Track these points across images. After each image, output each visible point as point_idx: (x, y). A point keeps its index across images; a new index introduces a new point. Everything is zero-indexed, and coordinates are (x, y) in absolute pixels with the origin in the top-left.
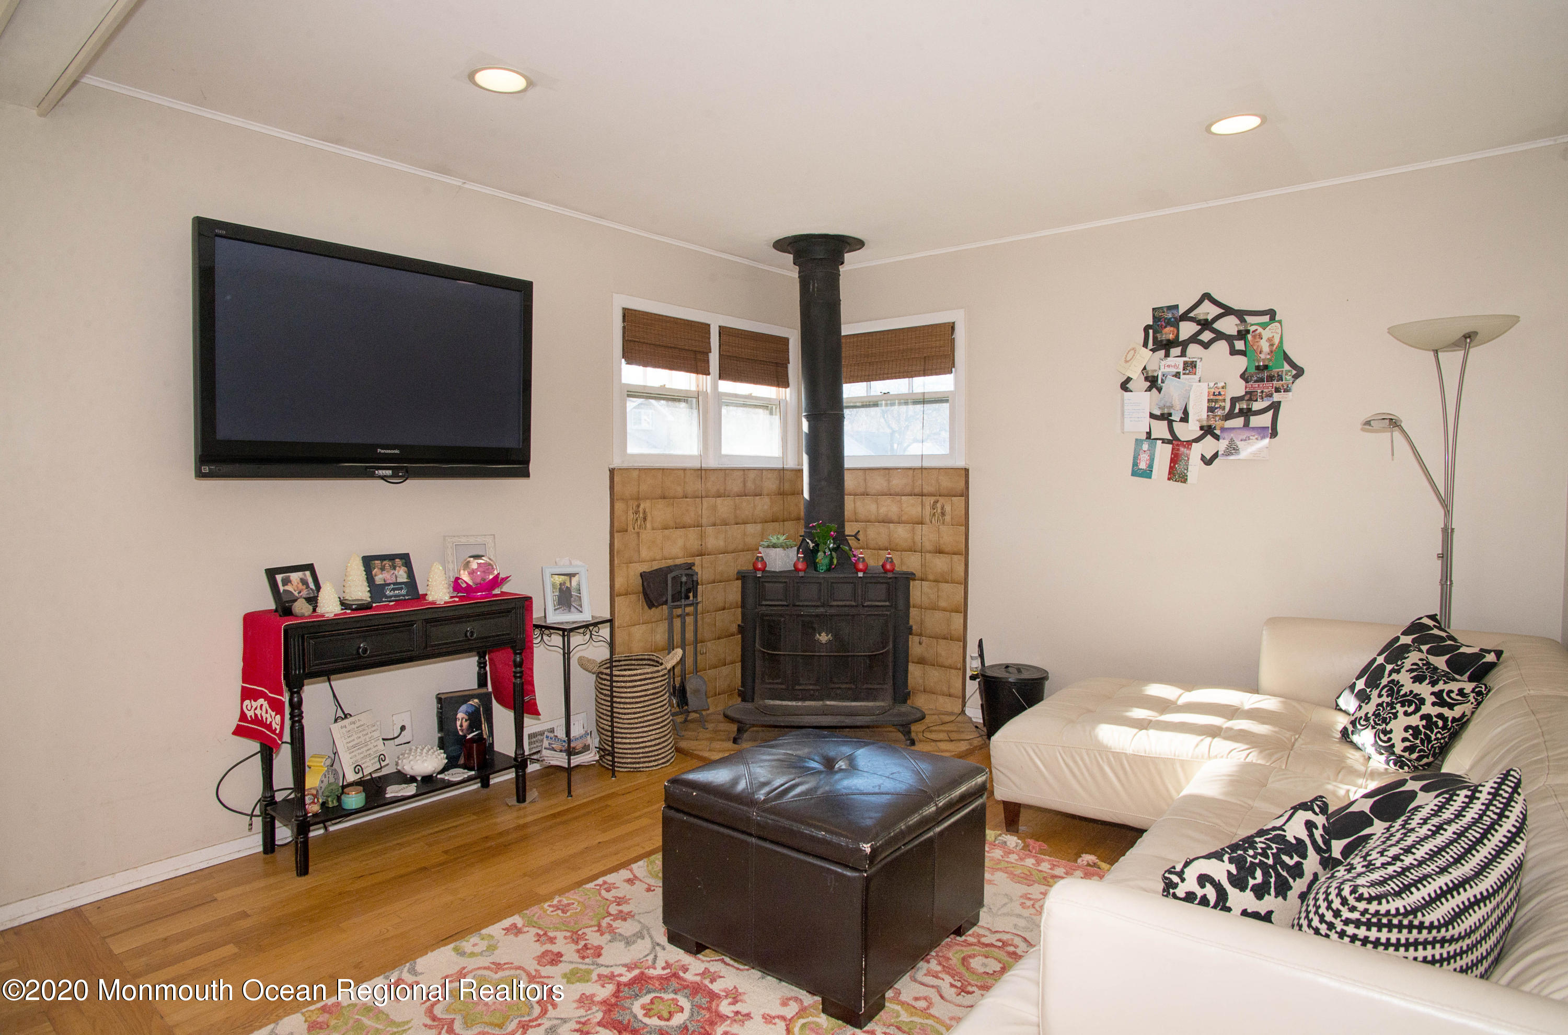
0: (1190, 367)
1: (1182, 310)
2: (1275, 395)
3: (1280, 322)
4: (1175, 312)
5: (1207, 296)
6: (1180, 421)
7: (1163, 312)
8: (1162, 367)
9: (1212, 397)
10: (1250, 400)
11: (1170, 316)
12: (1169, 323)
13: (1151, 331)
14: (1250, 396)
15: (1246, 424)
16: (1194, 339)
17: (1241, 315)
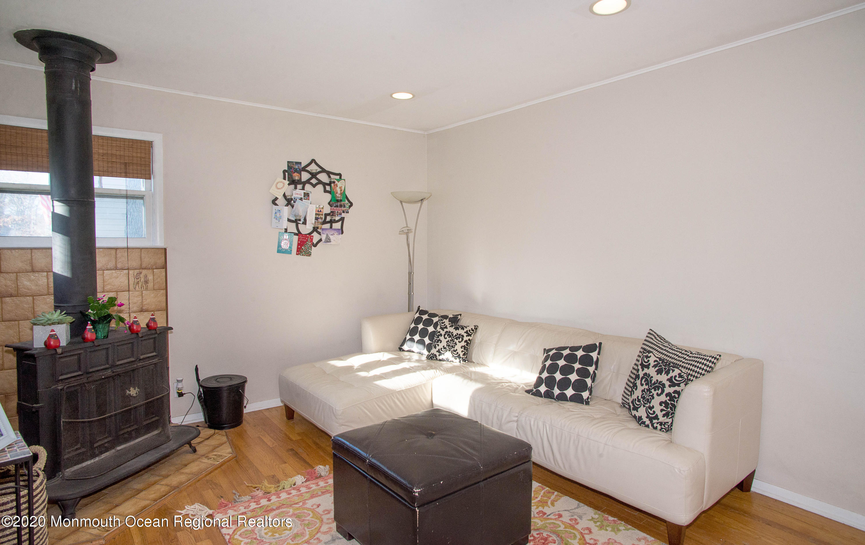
0: (307, 195)
1: (303, 165)
2: (343, 214)
3: (344, 180)
4: (299, 165)
5: (313, 161)
6: (302, 224)
7: (293, 164)
8: (294, 194)
9: (317, 213)
10: (333, 215)
11: (297, 167)
12: (296, 171)
13: (287, 174)
14: (332, 214)
15: (331, 227)
16: (308, 181)
17: (329, 173)
